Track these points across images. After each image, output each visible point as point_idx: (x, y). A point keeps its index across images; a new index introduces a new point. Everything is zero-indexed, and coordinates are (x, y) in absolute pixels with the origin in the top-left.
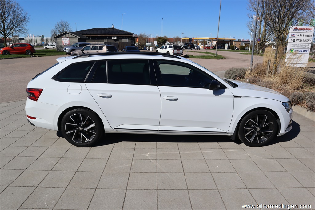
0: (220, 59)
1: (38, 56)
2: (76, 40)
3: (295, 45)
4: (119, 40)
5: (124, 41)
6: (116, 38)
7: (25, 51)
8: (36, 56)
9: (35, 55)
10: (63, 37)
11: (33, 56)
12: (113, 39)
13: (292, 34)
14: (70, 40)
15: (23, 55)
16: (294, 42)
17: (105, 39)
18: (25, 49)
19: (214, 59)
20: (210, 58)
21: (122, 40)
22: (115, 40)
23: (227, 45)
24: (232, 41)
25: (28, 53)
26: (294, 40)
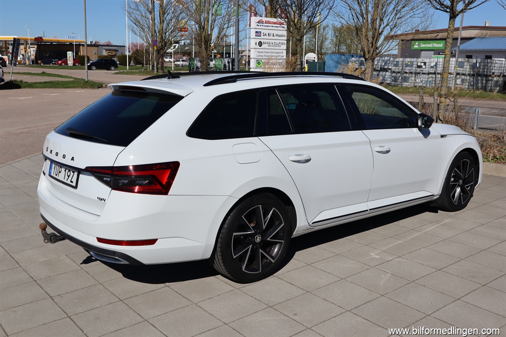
0: (99, 87)
3: (262, 52)
13: (256, 32)
16: (260, 46)
19: (86, 88)
20: (74, 87)
23: (70, 54)
24: (78, 46)
26: (260, 44)
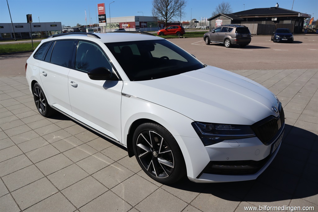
1: (185, 38)
2: (229, 22)
4: (280, 21)
5: (286, 22)
6: (276, 19)
7: (176, 32)
8: (183, 38)
9: (182, 36)
10: (217, 19)
11: (180, 38)
12: (272, 20)
14: (223, 22)
15: (172, 36)
17: (264, 21)
18: (176, 30)
21: (284, 21)
22: (275, 21)
25: (178, 34)
